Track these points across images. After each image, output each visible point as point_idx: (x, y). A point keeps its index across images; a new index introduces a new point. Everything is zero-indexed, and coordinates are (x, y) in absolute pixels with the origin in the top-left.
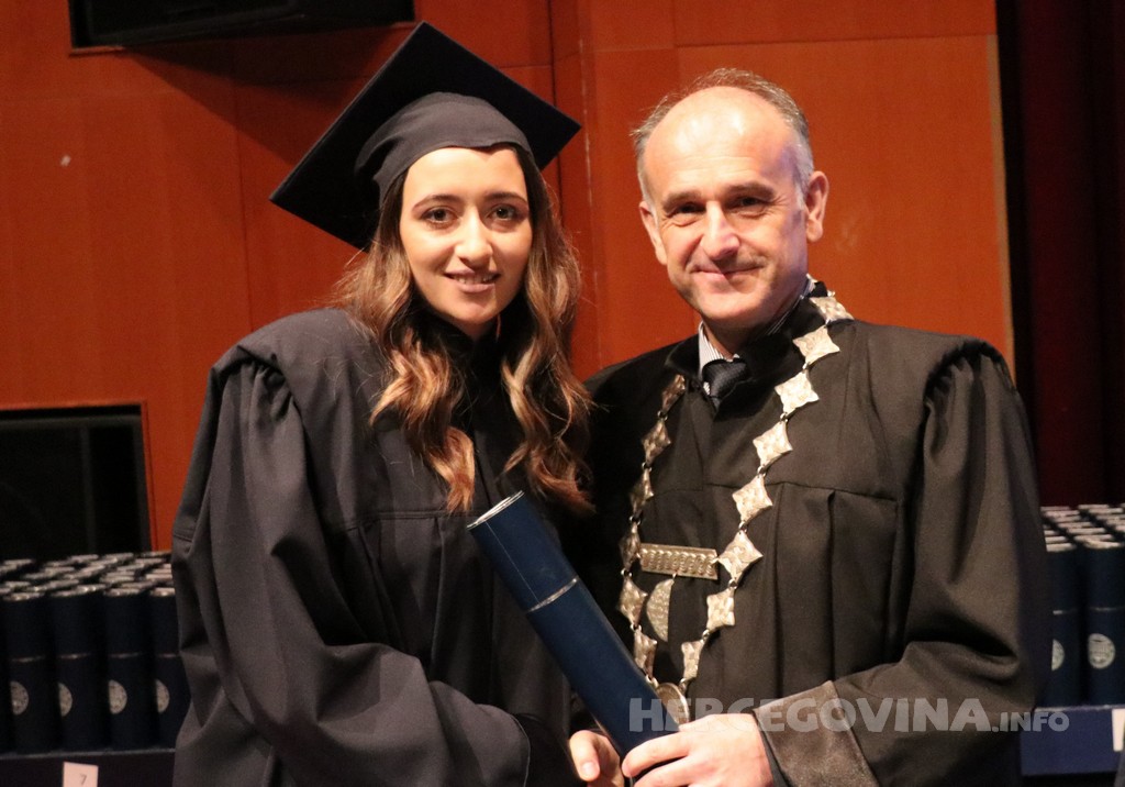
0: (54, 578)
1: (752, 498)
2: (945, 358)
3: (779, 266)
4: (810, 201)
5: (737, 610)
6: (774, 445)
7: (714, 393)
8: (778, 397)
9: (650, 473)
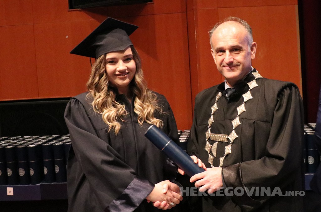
1: (236, 122)
2: (283, 87)
4: (252, 49)
7: (228, 97)
8: (243, 97)
9: (213, 116)
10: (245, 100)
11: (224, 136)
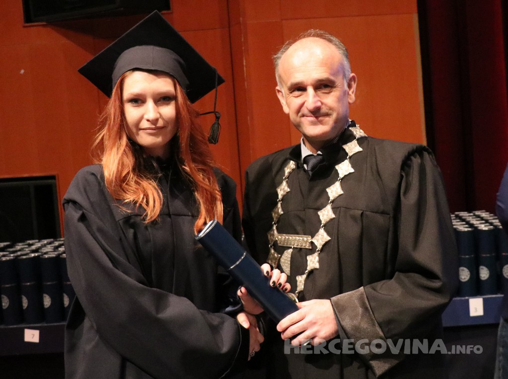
0: (20, 250)
1: (326, 214)
2: (409, 153)
4: (350, 86)
6: (336, 191)
7: (309, 169)
9: (281, 204)
10: (341, 176)
11: (305, 239)
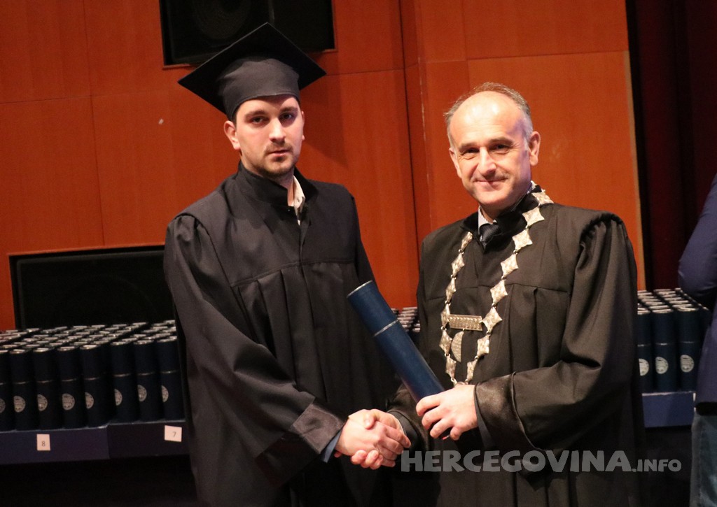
1: (499, 291)
2: (591, 221)
3: (516, 178)
4: (531, 146)
5: (490, 346)
6: (510, 266)
7: (484, 241)
8: (514, 242)
9: (455, 280)
